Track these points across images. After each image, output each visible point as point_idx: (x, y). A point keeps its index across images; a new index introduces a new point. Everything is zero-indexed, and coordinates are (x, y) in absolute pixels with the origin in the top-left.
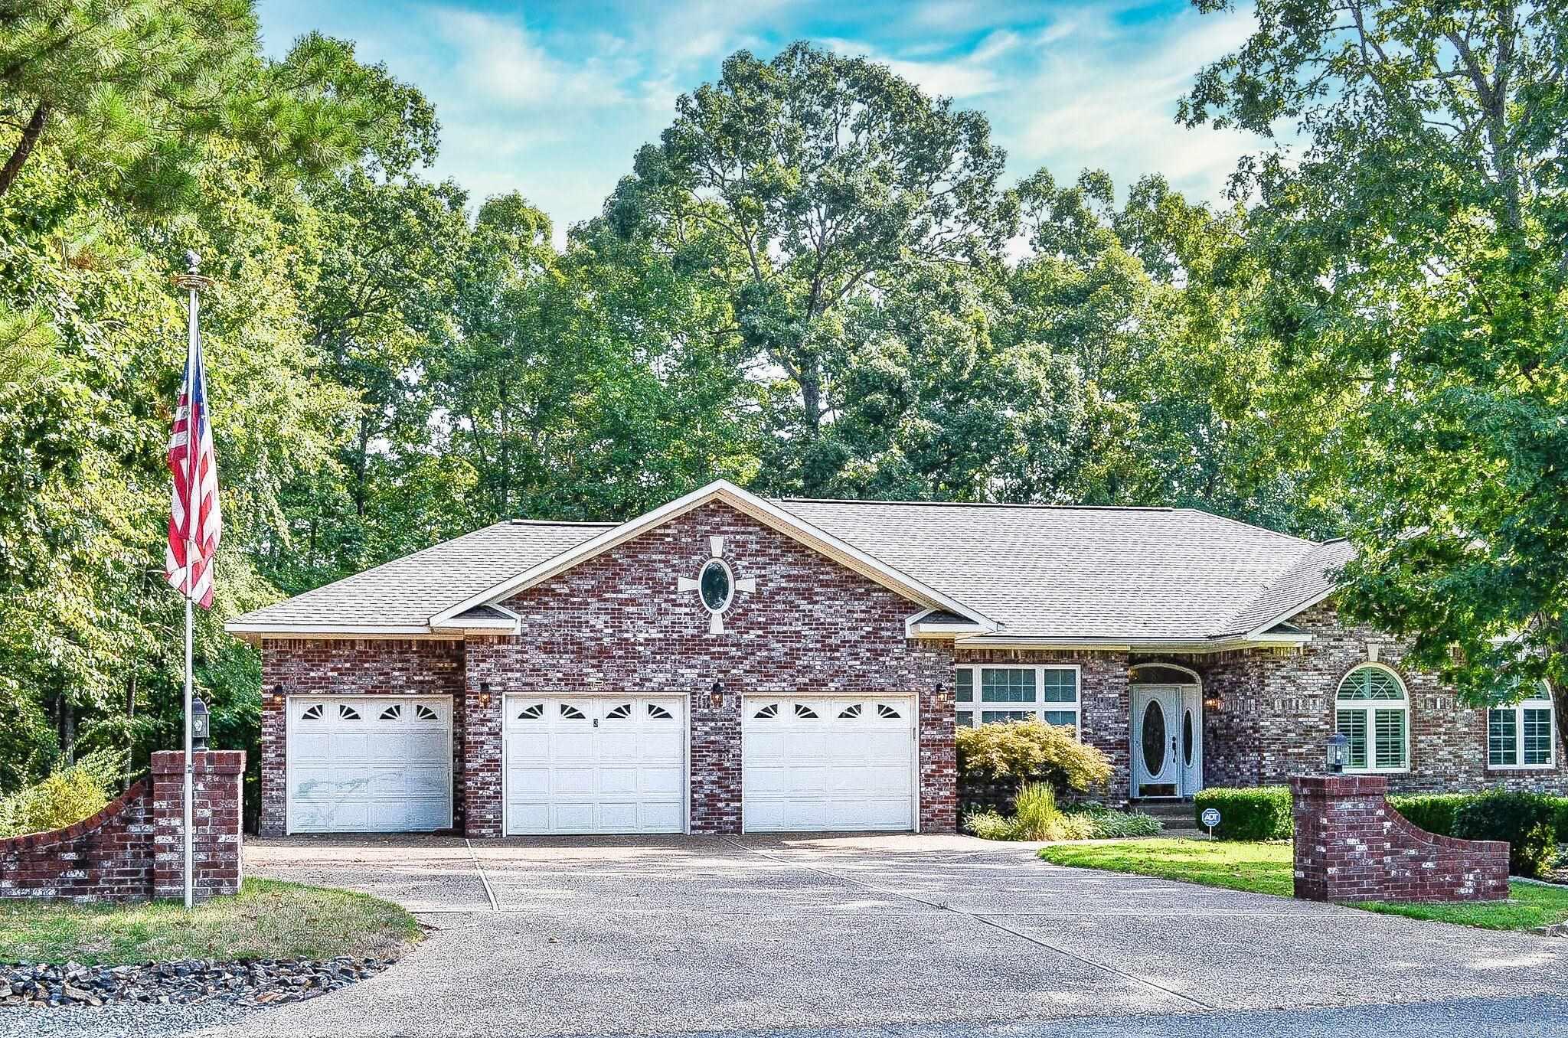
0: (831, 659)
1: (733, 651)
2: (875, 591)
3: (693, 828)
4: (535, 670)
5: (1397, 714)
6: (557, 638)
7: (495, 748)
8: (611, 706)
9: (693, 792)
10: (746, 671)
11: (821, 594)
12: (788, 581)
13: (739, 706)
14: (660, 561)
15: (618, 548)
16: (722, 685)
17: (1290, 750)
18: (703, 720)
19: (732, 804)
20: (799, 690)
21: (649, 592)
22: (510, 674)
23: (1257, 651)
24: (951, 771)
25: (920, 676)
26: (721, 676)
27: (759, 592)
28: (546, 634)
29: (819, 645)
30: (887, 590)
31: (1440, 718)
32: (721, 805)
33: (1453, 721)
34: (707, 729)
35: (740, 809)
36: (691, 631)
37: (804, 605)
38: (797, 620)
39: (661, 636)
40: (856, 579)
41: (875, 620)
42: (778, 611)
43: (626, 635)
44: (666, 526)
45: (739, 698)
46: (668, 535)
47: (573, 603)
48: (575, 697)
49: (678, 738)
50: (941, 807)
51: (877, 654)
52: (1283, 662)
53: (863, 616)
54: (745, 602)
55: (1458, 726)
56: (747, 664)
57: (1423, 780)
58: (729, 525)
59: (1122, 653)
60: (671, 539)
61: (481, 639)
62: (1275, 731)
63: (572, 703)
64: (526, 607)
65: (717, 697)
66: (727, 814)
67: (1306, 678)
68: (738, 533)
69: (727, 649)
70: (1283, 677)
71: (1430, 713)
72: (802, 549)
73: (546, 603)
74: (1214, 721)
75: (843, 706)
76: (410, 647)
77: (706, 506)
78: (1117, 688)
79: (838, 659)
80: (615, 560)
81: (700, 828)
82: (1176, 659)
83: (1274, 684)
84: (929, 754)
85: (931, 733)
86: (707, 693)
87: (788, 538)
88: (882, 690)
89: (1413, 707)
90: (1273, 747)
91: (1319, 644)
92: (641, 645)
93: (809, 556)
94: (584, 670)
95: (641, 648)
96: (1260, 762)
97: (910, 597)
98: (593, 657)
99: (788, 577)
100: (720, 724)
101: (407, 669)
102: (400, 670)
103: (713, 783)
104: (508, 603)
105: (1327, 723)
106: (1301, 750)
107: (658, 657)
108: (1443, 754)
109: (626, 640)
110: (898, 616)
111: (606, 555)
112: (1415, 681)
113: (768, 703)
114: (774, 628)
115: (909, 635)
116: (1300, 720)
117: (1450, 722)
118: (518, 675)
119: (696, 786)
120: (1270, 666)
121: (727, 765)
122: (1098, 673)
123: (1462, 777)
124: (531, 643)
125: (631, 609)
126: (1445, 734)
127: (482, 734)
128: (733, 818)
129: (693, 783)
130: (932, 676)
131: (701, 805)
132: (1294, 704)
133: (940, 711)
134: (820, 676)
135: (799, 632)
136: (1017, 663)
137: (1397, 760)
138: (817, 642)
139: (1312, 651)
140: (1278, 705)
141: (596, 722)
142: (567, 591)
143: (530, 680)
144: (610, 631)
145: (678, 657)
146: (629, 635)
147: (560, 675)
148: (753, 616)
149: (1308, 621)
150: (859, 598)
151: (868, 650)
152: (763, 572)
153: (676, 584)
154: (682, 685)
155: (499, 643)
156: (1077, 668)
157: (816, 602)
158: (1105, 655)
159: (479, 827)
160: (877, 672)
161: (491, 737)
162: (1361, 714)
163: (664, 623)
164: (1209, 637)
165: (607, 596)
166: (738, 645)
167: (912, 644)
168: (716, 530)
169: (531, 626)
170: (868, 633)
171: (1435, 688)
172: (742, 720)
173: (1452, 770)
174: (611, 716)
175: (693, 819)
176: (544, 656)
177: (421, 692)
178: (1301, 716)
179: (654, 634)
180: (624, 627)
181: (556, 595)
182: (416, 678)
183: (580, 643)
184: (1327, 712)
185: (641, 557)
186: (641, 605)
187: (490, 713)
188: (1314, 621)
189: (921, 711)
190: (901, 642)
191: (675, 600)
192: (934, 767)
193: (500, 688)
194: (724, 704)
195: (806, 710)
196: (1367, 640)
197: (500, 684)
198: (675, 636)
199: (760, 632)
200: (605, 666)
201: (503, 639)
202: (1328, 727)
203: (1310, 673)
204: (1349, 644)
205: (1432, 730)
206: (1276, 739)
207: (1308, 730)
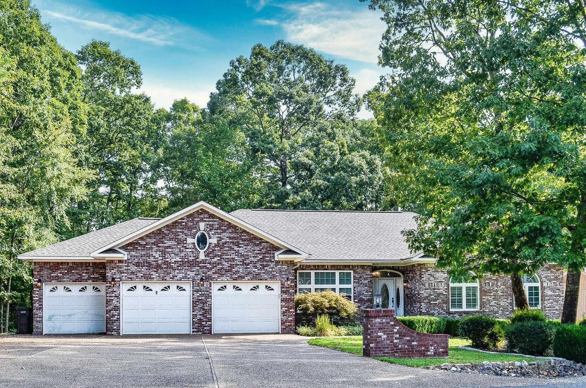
0: (246, 268)
1: (209, 266)
2: (263, 242)
3: (193, 332)
4: (133, 273)
5: (475, 288)
6: (141, 261)
7: (117, 302)
8: (162, 286)
9: (193, 318)
10: (213, 273)
11: (242, 244)
12: (230, 239)
13: (211, 286)
14: (181, 232)
15: (164, 227)
16: (204, 278)
17: (432, 302)
18: (197, 291)
19: (208, 323)
20: (234, 280)
21: (176, 243)
22: (123, 275)
23: (419, 265)
24: (293, 310)
25: (281, 275)
26: (204, 275)
27: (218, 244)
28: (136, 259)
29: (241, 263)
30: (268, 242)
31: (491, 290)
32: (203, 323)
33: (497, 291)
34: (198, 295)
35: (211, 325)
36: (192, 258)
37: (236, 248)
38: (233, 254)
39: (181, 260)
40: (256, 238)
41: (263, 254)
42: (226, 250)
43: (167, 260)
44: (182, 219)
45: (211, 283)
46: (183, 222)
47: (147, 248)
48: (148, 283)
49: (188, 298)
50: (289, 324)
51: (264, 266)
52: (429, 269)
53: (259, 252)
54: (213, 247)
55: (499, 293)
56: (214, 270)
57: (485, 313)
58: (207, 218)
59: (369, 266)
60: (184, 224)
61: (112, 261)
62: (426, 295)
63: (147, 285)
64: (129, 249)
65: (202, 283)
66: (206, 327)
67: (437, 275)
68: (210, 221)
69: (206, 265)
70: (429, 275)
71: (487, 287)
72: (235, 227)
73: (137, 248)
74: (407, 292)
75: (251, 286)
76: (89, 265)
77: (198, 211)
78: (367, 279)
79: (249, 268)
80: (163, 231)
81: (196, 332)
82: (393, 268)
83: (425, 277)
84: (284, 304)
85: (285, 296)
86: (198, 281)
87: (230, 223)
88: (266, 280)
89: (481, 285)
90: (425, 301)
92: (173, 263)
93: (238, 230)
94: (151, 273)
95: (173, 265)
96: (420, 307)
97: (277, 245)
98: (154, 268)
99: (230, 238)
100: (203, 293)
101: (88, 273)
102: (86, 273)
103: (200, 315)
104: (123, 248)
105: (446, 292)
106: (436, 302)
107: (179, 268)
108: (492, 303)
109: (167, 261)
110: (272, 252)
111: (160, 230)
113: (223, 285)
114: (224, 257)
115: (276, 259)
116: (436, 291)
117: (495, 291)
118: (126, 274)
119: (194, 316)
120: (424, 270)
121: (206, 308)
122: (360, 273)
123: (500, 312)
124: (131, 263)
125: (169, 250)
126: (493, 296)
127: (112, 297)
128: (208, 328)
129: (193, 315)
130: (285, 275)
131: (196, 323)
132: (433, 285)
133: (288, 288)
134: (242, 275)
135: (234, 258)
136: (328, 270)
137: (474, 306)
138: (241, 262)
140: (427, 285)
141: (156, 292)
142: (144, 243)
143: (130, 276)
144: (161, 258)
145: (187, 268)
146: (169, 260)
147: (142, 275)
148: (217, 253)
150: (257, 245)
151: (260, 265)
152: (220, 236)
153: (186, 240)
154: (189, 278)
155: (119, 263)
156: (352, 272)
157: (241, 247)
158: (362, 267)
159: (110, 331)
160: (264, 273)
161: (116, 298)
162: (460, 289)
163: (182, 255)
164: (402, 260)
165: (160, 245)
166: (210, 263)
167: (277, 262)
168: (202, 220)
169: (131, 256)
170: (261, 258)
171: (489, 278)
172: (212, 291)
173: (496, 309)
174: (163, 290)
175: (193, 328)
176: (136, 268)
177: (93, 281)
178: (436, 289)
179: (178, 259)
180: (166, 257)
181: (140, 245)
182: (92, 276)
183: (150, 263)
184: (446, 288)
185: (173, 230)
186: (173, 248)
187: (115, 289)
189: (281, 288)
190: (273, 262)
191: (185, 247)
192: (286, 309)
193: (119, 280)
194: (205, 285)
195: (237, 287)
197: (119, 278)
198: (186, 260)
199: (219, 258)
200: (159, 271)
201: (120, 261)
205: (488, 294)
206: (426, 298)
207: (439, 294)
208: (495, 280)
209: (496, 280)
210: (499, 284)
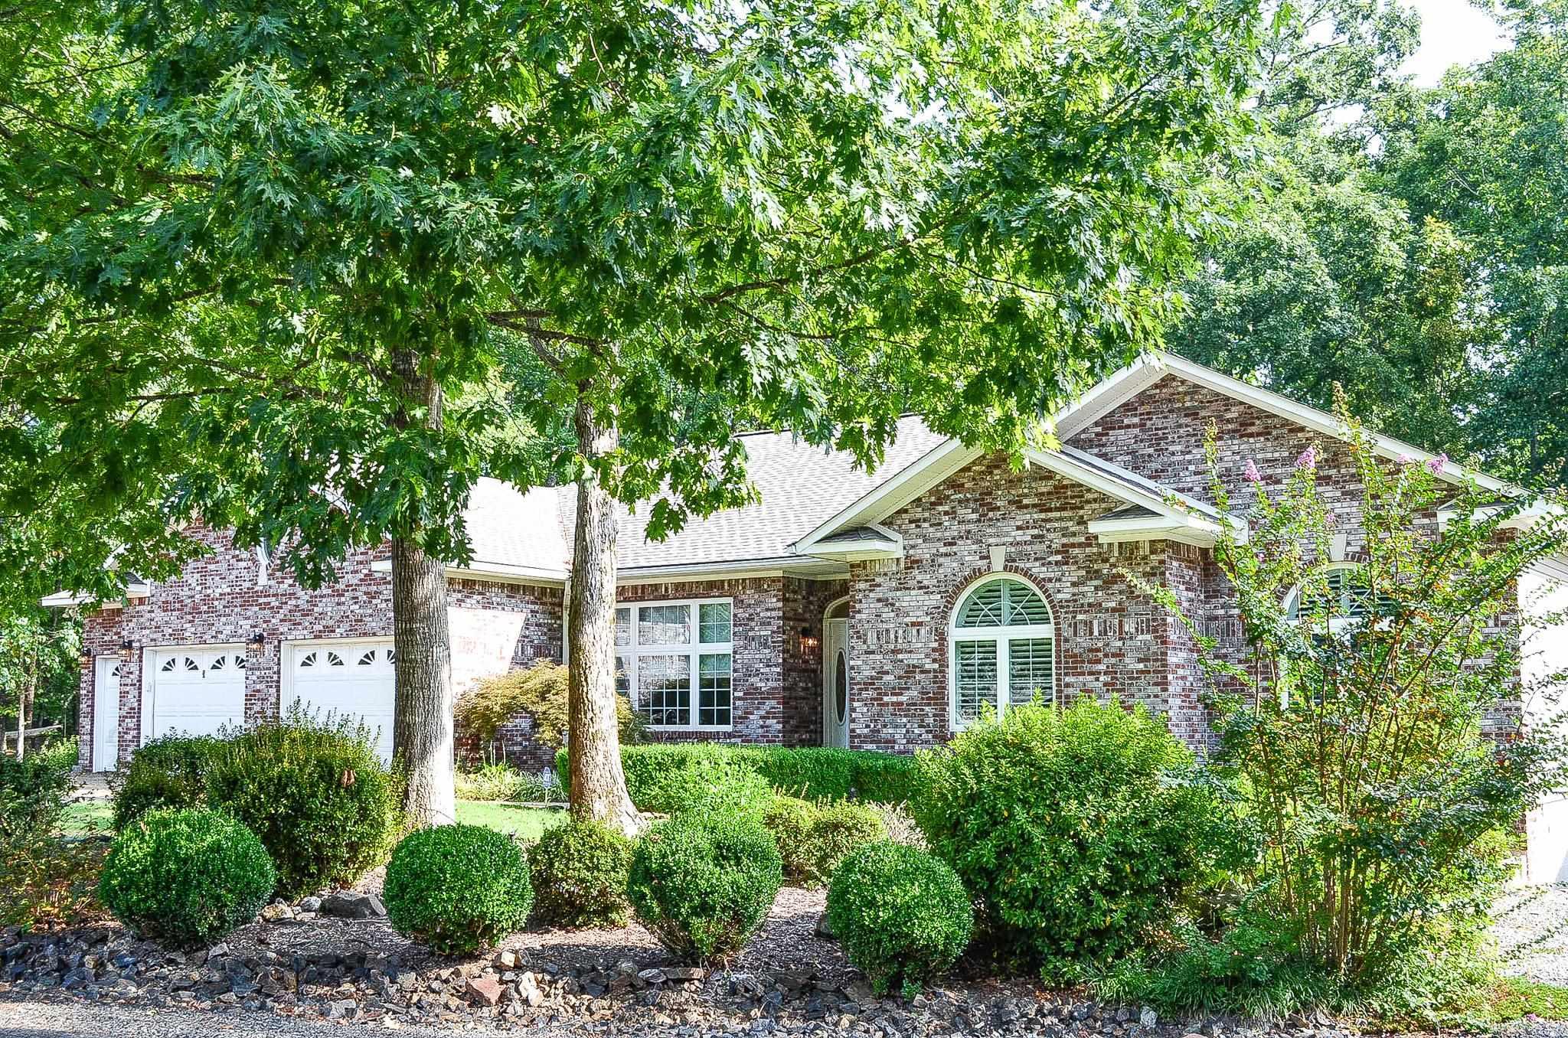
1: (274, 602)
5: (1040, 646)
8: (212, 658)
10: (283, 621)
13: (278, 655)
16: (265, 634)
17: (886, 699)
18: (252, 669)
23: (851, 567)
26: (265, 626)
31: (1098, 650)
33: (1119, 655)
34: (255, 678)
36: (247, 584)
39: (229, 590)
45: (277, 647)
51: (370, 597)
52: (878, 580)
53: (361, 558)
55: (1127, 660)
56: (282, 614)
59: (774, 580)
62: (867, 673)
63: (188, 656)
65: (261, 646)
67: (907, 600)
69: (270, 599)
70: (879, 600)
71: (1083, 641)
75: (361, 652)
78: (769, 624)
79: (343, 604)
83: (867, 609)
90: (864, 694)
91: (924, 552)
92: (217, 599)
95: (217, 603)
98: (190, 613)
100: (264, 673)
105: (934, 661)
106: (902, 699)
107: (227, 611)
109: (209, 595)
112: (1060, 596)
113: (308, 652)
116: (900, 656)
117: (1114, 655)
118: (149, 632)
121: (267, 712)
122: (750, 605)
124: (154, 603)
125: (212, 567)
126: (1105, 673)
132: (892, 636)
134: (332, 622)
136: (669, 598)
139: (917, 562)
140: (872, 638)
141: (204, 673)
143: (154, 636)
144: (199, 588)
145: (239, 610)
147: (171, 631)
149: (911, 522)
151: (364, 593)
154: (241, 636)
155: (139, 605)
156: (731, 600)
158: (757, 583)
162: (990, 647)
163: (231, 577)
166: (276, 595)
169: (155, 588)
171: (1090, 605)
172: (281, 668)
174: (214, 667)
176: (162, 614)
178: (900, 651)
179: (225, 589)
180: (207, 584)
183: (182, 601)
184: (935, 645)
186: (217, 562)
187: (134, 666)
188: (919, 520)
190: (389, 583)
193: (138, 644)
194: (266, 653)
195: (335, 657)
196: (991, 540)
197: (139, 641)
198: (238, 589)
200: (197, 621)
201: (141, 601)
202: (936, 666)
203: (913, 592)
204: (965, 548)
205: (1087, 667)
206: (869, 684)
207: (911, 670)
208: (1114, 610)
209: (1120, 610)
210: (1129, 626)
